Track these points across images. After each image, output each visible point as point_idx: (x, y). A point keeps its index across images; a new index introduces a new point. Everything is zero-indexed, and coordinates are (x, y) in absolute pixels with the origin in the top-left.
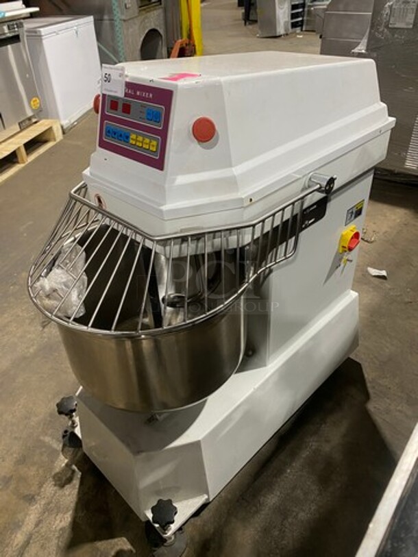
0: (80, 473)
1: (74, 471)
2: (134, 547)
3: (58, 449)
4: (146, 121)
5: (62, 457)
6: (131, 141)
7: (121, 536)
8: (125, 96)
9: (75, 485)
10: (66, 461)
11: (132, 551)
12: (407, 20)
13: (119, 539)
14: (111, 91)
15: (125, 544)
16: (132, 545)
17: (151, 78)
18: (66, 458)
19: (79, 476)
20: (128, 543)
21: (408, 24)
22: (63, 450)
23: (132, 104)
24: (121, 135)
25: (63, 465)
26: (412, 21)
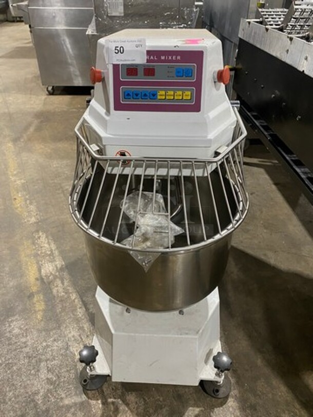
0: (119, 400)
1: (113, 403)
2: (200, 407)
3: (84, 399)
4: (177, 78)
5: (93, 402)
6: (159, 97)
7: (187, 409)
8: (147, 62)
9: (124, 410)
10: (100, 402)
11: (202, 410)
12: (119, 10)
13: (188, 411)
14: (125, 60)
15: (194, 410)
16: (198, 407)
17: (175, 45)
18: (98, 400)
19: (121, 402)
20: (195, 408)
21: (120, 13)
22: (89, 398)
23: (155, 68)
24: (145, 95)
25: (101, 406)
26: (122, 11)
